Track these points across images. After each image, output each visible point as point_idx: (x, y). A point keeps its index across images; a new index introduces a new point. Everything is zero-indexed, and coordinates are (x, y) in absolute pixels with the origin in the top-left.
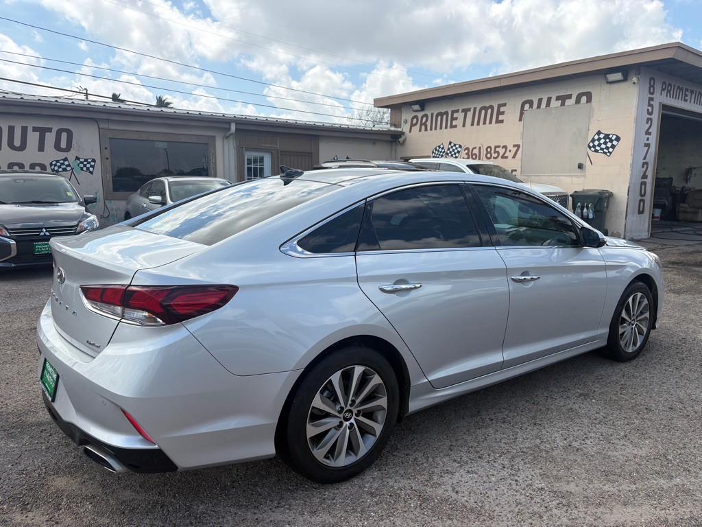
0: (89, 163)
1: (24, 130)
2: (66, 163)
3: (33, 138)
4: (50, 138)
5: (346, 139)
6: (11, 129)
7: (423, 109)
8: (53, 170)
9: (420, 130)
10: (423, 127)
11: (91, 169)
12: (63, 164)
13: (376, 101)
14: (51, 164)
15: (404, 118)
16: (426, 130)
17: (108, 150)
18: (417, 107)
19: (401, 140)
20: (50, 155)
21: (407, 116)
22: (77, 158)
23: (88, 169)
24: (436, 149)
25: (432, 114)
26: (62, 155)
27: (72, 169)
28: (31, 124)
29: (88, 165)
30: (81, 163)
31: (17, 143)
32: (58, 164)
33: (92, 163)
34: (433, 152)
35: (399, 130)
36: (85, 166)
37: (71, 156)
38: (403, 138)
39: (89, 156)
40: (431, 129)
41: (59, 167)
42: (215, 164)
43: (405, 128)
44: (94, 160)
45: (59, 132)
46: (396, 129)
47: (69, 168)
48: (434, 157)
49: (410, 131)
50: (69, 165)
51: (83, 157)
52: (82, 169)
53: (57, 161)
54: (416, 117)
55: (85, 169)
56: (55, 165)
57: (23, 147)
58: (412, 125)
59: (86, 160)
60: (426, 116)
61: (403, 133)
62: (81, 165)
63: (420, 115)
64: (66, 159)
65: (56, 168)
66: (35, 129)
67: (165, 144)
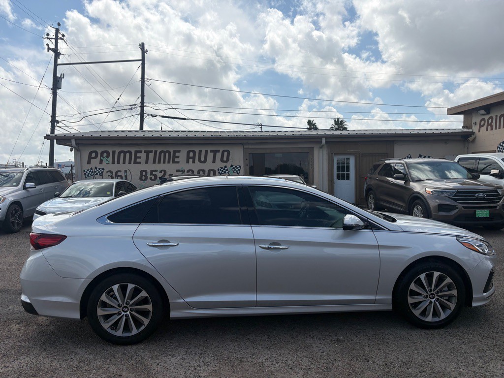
0: (237, 168)
1: (206, 152)
2: (226, 169)
3: (210, 156)
4: (219, 155)
5: (419, 141)
6: (200, 152)
7: (488, 112)
8: (219, 173)
9: (487, 130)
10: (489, 127)
11: (238, 172)
12: (224, 169)
13: (449, 110)
14: (218, 170)
15: (474, 121)
16: (492, 129)
17: (248, 160)
18: (483, 112)
19: (470, 139)
20: (219, 164)
21: (476, 119)
22: (232, 166)
23: (237, 171)
24: (500, 144)
25: (496, 116)
26: (224, 165)
27: (229, 172)
28: (209, 149)
29: (237, 170)
30: (234, 168)
31: (203, 159)
32: (222, 170)
33: (239, 168)
34: (498, 147)
35: (471, 130)
36: (235, 170)
37: (228, 164)
38: (473, 137)
39: (237, 164)
40: (496, 129)
41: (222, 171)
42: (313, 165)
43: (475, 129)
44: (240, 167)
45: (223, 152)
46: (467, 130)
47: (227, 172)
48: (498, 151)
49: (479, 131)
50: (227, 170)
51: (234, 165)
52: (234, 171)
53: (222, 168)
54: (484, 119)
55: (235, 171)
56: (220, 170)
57: (205, 161)
58: (481, 126)
59: (236, 167)
60: (491, 118)
61: (473, 133)
62: (234, 170)
63: (486, 117)
64: (226, 167)
65: (221, 172)
66: (211, 151)
67: (281, 155)
